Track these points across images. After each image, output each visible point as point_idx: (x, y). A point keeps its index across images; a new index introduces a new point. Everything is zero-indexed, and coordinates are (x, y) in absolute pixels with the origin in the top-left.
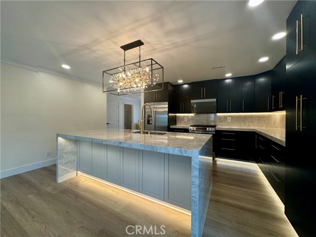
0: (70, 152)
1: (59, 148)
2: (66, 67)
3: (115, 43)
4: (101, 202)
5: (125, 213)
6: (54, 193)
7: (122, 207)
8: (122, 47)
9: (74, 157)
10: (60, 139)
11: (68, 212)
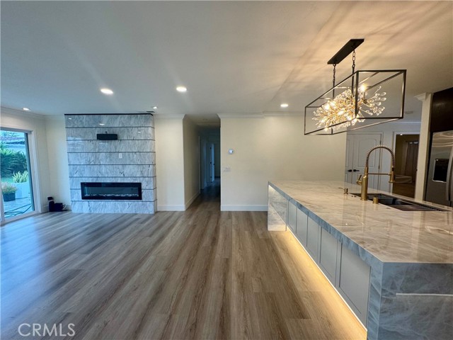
0: (280, 203)
1: (269, 196)
2: (284, 105)
3: (318, 62)
4: (289, 269)
5: (306, 300)
6: (261, 237)
7: (306, 290)
8: (329, 63)
9: (284, 210)
10: (270, 187)
11: (259, 259)
